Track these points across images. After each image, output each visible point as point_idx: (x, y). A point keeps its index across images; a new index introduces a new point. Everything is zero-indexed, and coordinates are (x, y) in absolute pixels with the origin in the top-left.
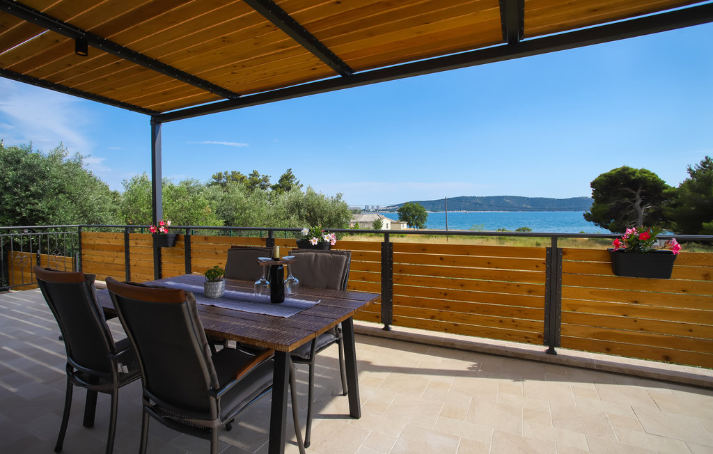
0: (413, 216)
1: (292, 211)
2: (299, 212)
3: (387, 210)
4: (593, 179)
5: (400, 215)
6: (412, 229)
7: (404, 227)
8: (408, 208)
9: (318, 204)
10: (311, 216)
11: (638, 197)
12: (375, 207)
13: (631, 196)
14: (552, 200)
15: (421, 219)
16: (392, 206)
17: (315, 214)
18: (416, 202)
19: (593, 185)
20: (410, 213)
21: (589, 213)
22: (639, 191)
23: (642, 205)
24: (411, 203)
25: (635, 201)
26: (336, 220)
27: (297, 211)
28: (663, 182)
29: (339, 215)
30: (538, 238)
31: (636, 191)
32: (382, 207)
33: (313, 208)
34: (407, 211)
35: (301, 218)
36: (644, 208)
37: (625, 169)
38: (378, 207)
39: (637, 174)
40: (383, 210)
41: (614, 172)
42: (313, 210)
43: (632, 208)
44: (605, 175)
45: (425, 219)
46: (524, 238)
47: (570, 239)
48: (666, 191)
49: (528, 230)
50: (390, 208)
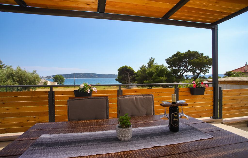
0: (59, 80)
1: (8, 77)
2: (13, 78)
3: (47, 78)
4: (118, 69)
5: (54, 80)
6: (59, 85)
7: (56, 84)
8: (57, 77)
9: (24, 75)
10: (19, 80)
11: (129, 74)
12: (42, 77)
13: (127, 74)
14: (104, 75)
15: (62, 81)
16: (49, 76)
17: (22, 79)
18: (60, 75)
19: (118, 70)
20: (58, 79)
21: (117, 79)
22: (129, 72)
23: (130, 76)
24: (58, 75)
25: (128, 75)
26: (33, 82)
27: (11, 78)
28: (134, 70)
29: (35, 80)
30: (103, 86)
31: (128, 72)
32: (44, 77)
33: (21, 76)
34: (57, 78)
35: (14, 81)
36: (130, 77)
37: (126, 66)
38: (43, 77)
39: (128, 68)
40: (45, 78)
41: (123, 67)
42: (21, 77)
43: (127, 77)
44: (121, 68)
45: (64, 81)
46: (99, 87)
47: (112, 86)
48: (134, 73)
49: (99, 84)
50: (48, 77)
